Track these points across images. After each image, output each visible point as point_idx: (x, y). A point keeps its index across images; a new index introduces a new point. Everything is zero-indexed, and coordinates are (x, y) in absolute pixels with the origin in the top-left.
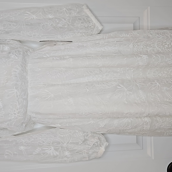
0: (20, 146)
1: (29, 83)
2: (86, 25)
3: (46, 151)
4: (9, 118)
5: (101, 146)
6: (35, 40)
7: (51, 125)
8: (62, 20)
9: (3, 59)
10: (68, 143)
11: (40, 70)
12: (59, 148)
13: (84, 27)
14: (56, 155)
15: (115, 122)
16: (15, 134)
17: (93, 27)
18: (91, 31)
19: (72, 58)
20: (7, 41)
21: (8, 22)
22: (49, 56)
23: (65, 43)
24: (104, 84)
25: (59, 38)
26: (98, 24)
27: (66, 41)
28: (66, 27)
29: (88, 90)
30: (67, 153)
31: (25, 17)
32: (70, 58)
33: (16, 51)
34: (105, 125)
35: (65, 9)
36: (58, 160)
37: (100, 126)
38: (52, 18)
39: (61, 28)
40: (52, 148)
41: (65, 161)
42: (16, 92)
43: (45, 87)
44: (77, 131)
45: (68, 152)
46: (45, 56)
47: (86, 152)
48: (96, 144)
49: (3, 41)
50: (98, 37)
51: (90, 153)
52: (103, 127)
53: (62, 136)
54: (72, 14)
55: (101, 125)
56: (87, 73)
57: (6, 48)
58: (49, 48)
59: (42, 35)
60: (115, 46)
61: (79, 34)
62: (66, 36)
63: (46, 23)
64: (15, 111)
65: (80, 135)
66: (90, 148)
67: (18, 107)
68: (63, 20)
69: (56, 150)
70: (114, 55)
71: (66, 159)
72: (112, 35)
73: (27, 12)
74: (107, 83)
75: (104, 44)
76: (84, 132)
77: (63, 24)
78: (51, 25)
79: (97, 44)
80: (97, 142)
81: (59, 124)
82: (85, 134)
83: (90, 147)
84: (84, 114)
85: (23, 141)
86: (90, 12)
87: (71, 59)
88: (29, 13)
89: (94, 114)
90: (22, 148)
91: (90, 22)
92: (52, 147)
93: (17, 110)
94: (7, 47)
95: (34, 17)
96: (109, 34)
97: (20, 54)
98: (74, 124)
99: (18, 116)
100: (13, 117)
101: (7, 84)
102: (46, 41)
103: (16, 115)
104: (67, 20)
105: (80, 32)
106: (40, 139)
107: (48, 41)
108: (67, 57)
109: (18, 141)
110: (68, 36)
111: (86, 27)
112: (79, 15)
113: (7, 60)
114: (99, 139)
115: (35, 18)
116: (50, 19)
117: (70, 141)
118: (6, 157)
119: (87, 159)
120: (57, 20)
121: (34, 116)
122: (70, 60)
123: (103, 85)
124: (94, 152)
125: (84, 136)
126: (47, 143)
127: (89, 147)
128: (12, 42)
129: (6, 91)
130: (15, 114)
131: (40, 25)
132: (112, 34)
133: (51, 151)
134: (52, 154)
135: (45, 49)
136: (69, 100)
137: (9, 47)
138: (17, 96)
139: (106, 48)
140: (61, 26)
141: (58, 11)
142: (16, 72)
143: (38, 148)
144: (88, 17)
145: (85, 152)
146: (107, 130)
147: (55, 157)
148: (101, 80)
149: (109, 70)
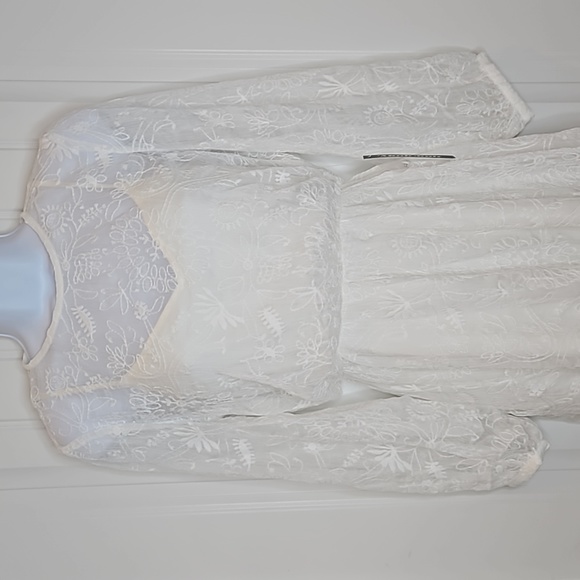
0: (306, 444)
1: (344, 271)
2: (488, 110)
3: (377, 459)
4: (298, 364)
5: (530, 450)
6: (348, 154)
7: (393, 388)
8: (423, 98)
9: (282, 207)
10: (439, 439)
11: (371, 235)
12: (412, 452)
13: (482, 114)
14: (403, 471)
15: (573, 384)
16: (295, 409)
17: (506, 115)
18: (502, 126)
19: (458, 202)
20: (274, 156)
21: (282, 105)
22: (391, 198)
23: (434, 161)
24: (547, 275)
25: (414, 146)
26: (518, 107)
27: (437, 157)
28: (433, 115)
29: (505, 292)
30: (433, 467)
31: (320, 91)
32: (451, 202)
33: (310, 185)
34: (545, 392)
35: (429, 66)
36: (406, 486)
37: (531, 395)
38: (397, 93)
39: (420, 118)
40: (394, 451)
41: (427, 488)
42: (317, 295)
43: (388, 281)
44: (463, 407)
45: (437, 463)
46: (380, 199)
47: (487, 465)
48: (519, 443)
49: (263, 158)
50: (526, 144)
51: (499, 468)
52: (540, 397)
53: (423, 420)
54: (448, 79)
55: (535, 391)
56: (497, 244)
57: (283, 177)
58: (390, 175)
59: (369, 138)
60: (575, 170)
61: (467, 134)
62: (431, 142)
63: (381, 107)
64: (311, 345)
65: (471, 419)
66: (500, 455)
67: (321, 333)
68: (427, 97)
69: (404, 457)
70: (575, 194)
71: (428, 483)
72: (565, 138)
73: (326, 77)
74: (556, 271)
75: (544, 163)
76: (482, 411)
77: (425, 108)
78: (393, 112)
79: (526, 163)
80: (519, 439)
81: (417, 385)
82: (485, 415)
83: (501, 450)
84: (492, 357)
85: (319, 427)
86: (498, 72)
87: (457, 205)
88: (331, 78)
89: (522, 359)
90: (312, 448)
91: (497, 102)
92: (392, 448)
93: (318, 342)
94: (283, 174)
95: (345, 88)
96: (558, 135)
97: (321, 192)
98: (459, 386)
99: (318, 358)
100: (307, 362)
101: (294, 272)
102: (380, 156)
103: (315, 356)
104: (436, 97)
105: (472, 129)
106: (364, 423)
107: (387, 156)
108: (444, 200)
109: (306, 427)
110: (437, 142)
111: (486, 115)
112: (467, 82)
113: (290, 209)
114: (526, 430)
115: (345, 92)
116: (390, 95)
117: (446, 434)
118: (272, 470)
119: (488, 486)
120: (409, 97)
121: (354, 360)
122: (454, 208)
123: (547, 278)
124: (508, 468)
125: (483, 421)
126: (385, 436)
127: (498, 453)
128: (286, 160)
129: (291, 290)
130: (312, 353)
131: (366, 112)
132: (565, 135)
133: (390, 459)
134: (393, 469)
135: (379, 177)
136: (448, 318)
137: (288, 175)
138: (319, 305)
139: (548, 175)
140: (420, 113)
141: (409, 71)
142: (316, 240)
143: (356, 450)
144: (493, 87)
145: (484, 464)
146: (547, 406)
147: (401, 476)
148: (537, 264)
149: (560, 237)
